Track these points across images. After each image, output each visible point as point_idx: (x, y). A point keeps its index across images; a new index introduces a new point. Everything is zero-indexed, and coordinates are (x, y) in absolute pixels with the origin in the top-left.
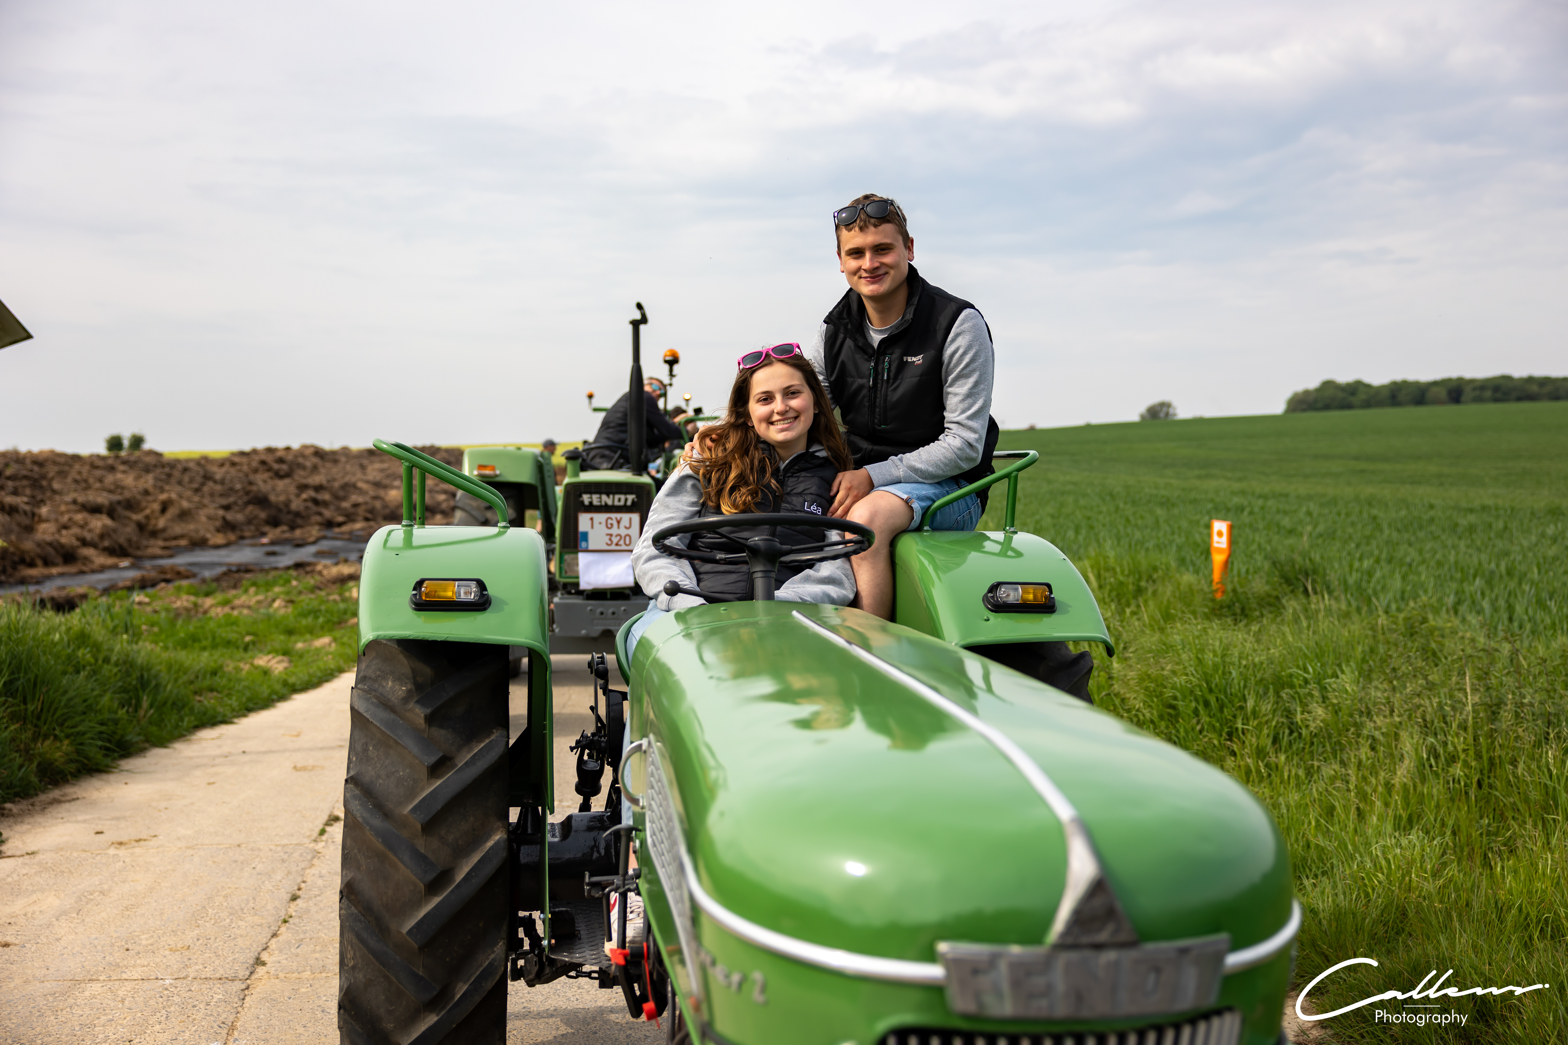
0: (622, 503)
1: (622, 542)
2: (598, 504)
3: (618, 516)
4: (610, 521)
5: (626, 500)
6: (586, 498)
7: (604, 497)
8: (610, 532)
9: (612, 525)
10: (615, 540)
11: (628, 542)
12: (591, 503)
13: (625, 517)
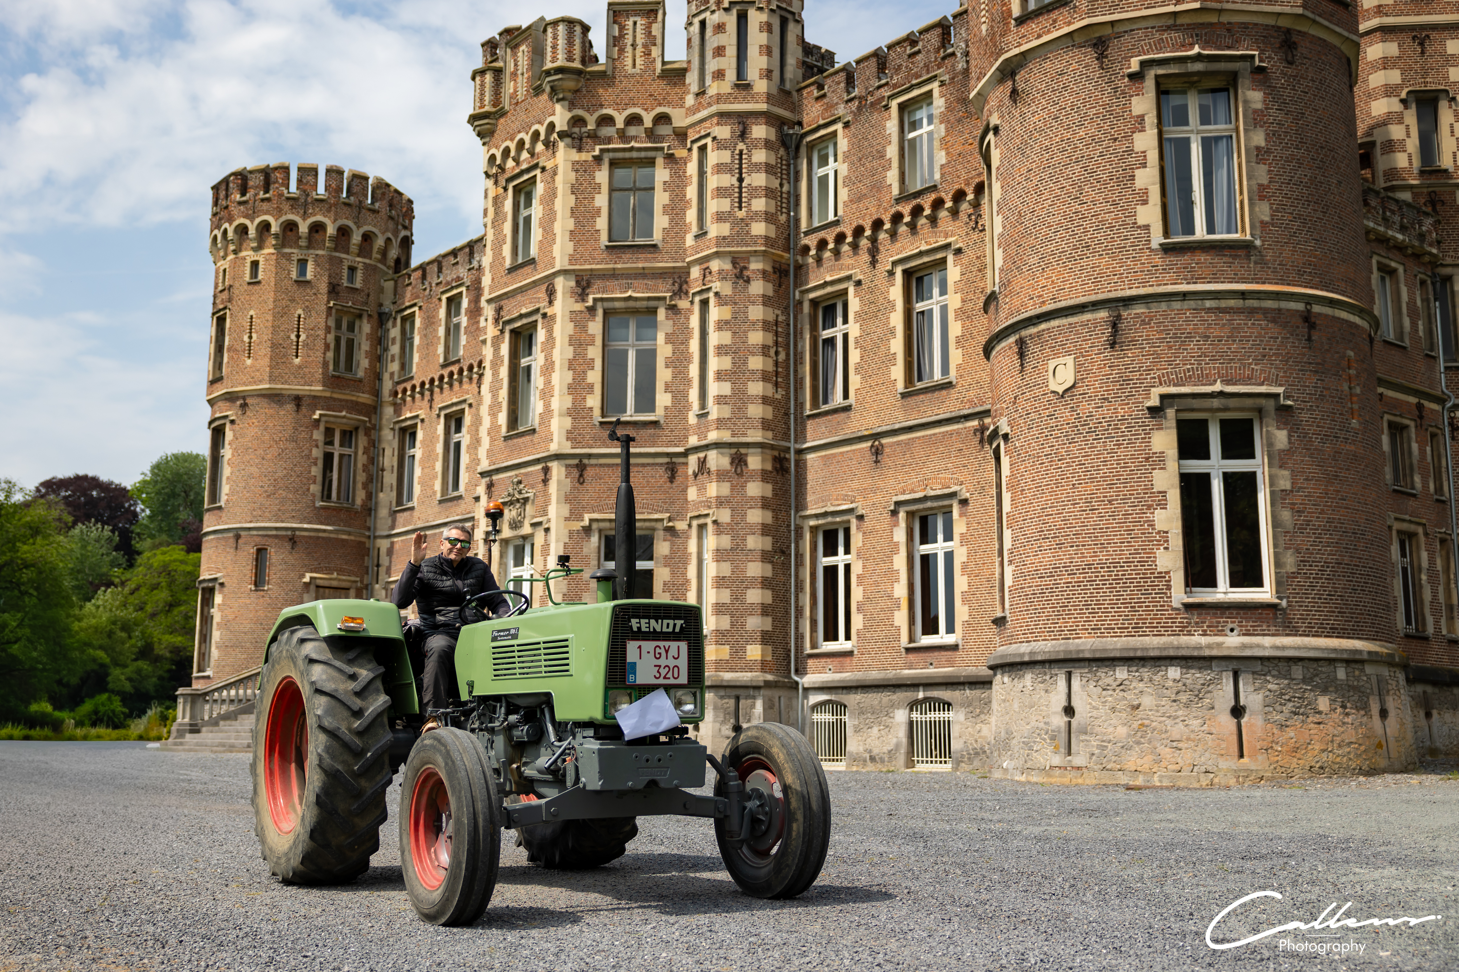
0: (670, 630)
1: (670, 675)
3: (667, 644)
4: (658, 649)
5: (675, 625)
6: (634, 622)
7: (653, 622)
8: (658, 662)
9: (660, 654)
10: (663, 672)
11: (676, 675)
12: (639, 628)
13: (673, 645)
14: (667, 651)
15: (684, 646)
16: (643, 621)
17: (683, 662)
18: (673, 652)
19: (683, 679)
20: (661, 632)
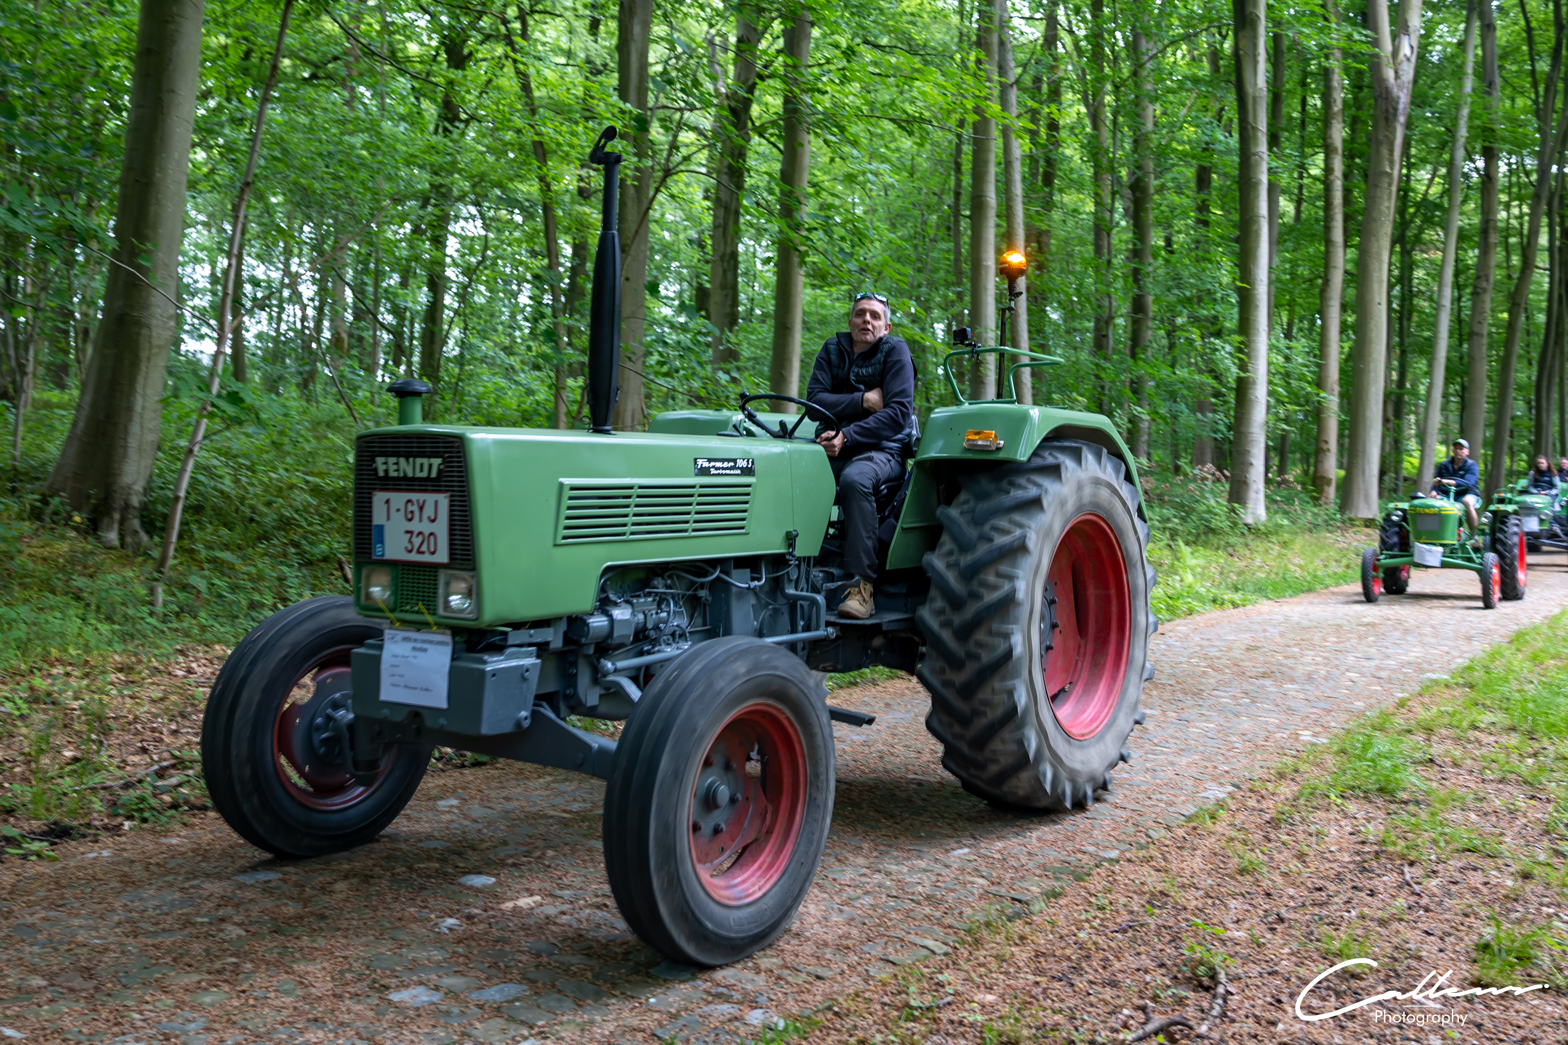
0: (424, 474)
2: (395, 474)
5: (430, 466)
8: (410, 526)
10: (417, 541)
12: (386, 471)
13: (430, 498)
14: (421, 508)
15: (443, 500)
16: (392, 460)
17: (441, 528)
18: (429, 511)
19: (442, 556)
20: (414, 479)
